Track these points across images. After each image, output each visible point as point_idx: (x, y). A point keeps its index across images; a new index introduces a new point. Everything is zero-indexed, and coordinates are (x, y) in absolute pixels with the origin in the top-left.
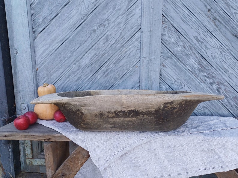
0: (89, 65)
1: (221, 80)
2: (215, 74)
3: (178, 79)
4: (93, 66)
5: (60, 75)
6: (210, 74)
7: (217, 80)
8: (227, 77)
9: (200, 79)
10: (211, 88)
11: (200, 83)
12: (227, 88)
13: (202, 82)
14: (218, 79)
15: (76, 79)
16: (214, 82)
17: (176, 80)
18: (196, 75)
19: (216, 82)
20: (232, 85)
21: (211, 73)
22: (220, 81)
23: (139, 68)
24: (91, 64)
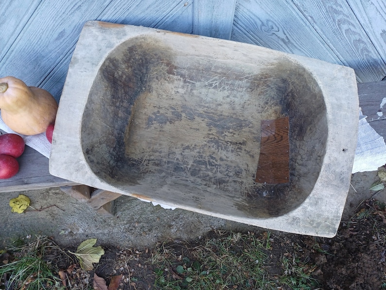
0: (75, 8)
1: (348, 17)
2: (341, 7)
3: (268, 21)
4: (84, 8)
5: (14, 31)
6: (332, 7)
7: (341, 17)
8: (360, 11)
9: (309, 18)
10: (323, 30)
11: (308, 23)
12: (352, 28)
13: (312, 22)
14: (344, 14)
15: (56, 36)
16: (334, 20)
17: (265, 22)
18: (305, 11)
19: (337, 20)
20: (362, 22)
21: (334, 7)
22: (346, 18)
23: (191, 5)
24: (78, 5)
